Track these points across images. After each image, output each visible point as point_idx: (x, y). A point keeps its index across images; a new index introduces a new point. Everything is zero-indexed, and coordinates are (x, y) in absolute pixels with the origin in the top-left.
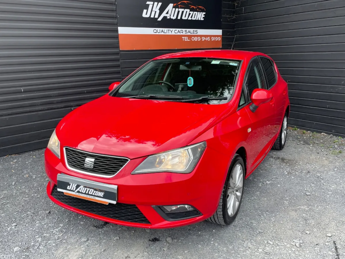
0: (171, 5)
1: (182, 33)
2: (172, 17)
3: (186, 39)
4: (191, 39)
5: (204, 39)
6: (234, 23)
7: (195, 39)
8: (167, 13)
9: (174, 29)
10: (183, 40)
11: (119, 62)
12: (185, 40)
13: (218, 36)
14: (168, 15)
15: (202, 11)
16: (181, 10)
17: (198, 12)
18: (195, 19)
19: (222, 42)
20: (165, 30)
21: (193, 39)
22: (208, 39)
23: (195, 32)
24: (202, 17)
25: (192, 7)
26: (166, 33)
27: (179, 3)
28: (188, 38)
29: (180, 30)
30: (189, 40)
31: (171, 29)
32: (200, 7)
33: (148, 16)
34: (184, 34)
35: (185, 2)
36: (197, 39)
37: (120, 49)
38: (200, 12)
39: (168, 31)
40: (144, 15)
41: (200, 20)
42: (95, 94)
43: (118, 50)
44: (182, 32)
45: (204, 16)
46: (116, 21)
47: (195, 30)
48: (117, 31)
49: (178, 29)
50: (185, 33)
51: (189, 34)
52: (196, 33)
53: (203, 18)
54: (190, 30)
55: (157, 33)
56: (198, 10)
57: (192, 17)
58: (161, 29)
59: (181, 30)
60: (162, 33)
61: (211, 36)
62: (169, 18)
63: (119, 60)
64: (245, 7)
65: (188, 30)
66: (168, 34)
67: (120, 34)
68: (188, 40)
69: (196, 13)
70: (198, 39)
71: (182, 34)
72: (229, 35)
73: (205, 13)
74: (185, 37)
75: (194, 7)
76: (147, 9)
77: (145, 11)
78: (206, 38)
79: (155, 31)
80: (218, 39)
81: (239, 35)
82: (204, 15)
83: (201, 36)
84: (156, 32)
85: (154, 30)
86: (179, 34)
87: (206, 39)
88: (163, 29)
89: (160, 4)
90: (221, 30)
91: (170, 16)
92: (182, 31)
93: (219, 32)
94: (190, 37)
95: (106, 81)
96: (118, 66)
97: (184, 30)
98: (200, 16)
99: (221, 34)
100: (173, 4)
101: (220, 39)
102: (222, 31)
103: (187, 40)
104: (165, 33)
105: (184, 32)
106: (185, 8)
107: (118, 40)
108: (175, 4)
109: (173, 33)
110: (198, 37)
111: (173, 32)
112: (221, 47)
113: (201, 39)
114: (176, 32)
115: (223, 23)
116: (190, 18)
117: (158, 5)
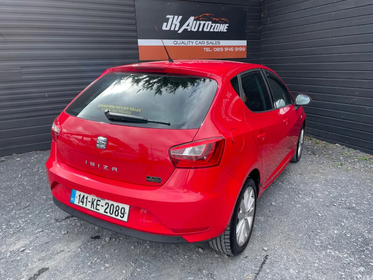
0: (192, 18)
1: (203, 44)
2: (193, 29)
3: (208, 50)
4: (213, 50)
5: (227, 49)
6: (261, 33)
7: (218, 50)
8: (188, 26)
9: (195, 41)
10: (205, 51)
12: (207, 51)
13: (242, 47)
14: (189, 28)
15: (225, 23)
16: (202, 23)
17: (220, 23)
19: (247, 53)
20: (186, 41)
21: (215, 49)
22: (231, 49)
23: (218, 43)
24: (225, 29)
25: (215, 19)
26: (186, 44)
27: (201, 16)
28: (209, 48)
29: (201, 41)
31: (192, 41)
32: (223, 19)
33: (168, 28)
34: (205, 45)
35: (207, 14)
36: (219, 49)
37: (140, 60)
39: (188, 42)
40: (164, 28)
41: (223, 32)
44: (204, 43)
45: (227, 28)
46: (136, 34)
47: (217, 41)
48: (137, 43)
49: (199, 41)
50: (207, 44)
51: (211, 45)
54: (212, 41)
55: (177, 45)
57: (214, 29)
58: (181, 41)
60: (183, 45)
61: (234, 47)
62: (190, 30)
64: (270, 18)
65: (210, 41)
66: (188, 45)
67: (140, 46)
68: (210, 51)
69: (219, 25)
70: (220, 50)
71: (203, 45)
72: (254, 46)
73: (228, 25)
74: (207, 48)
75: (217, 19)
76: (167, 22)
77: (165, 24)
78: (229, 49)
80: (242, 50)
81: (264, 45)
82: (227, 26)
83: (224, 47)
84: (176, 44)
85: (175, 42)
86: (200, 45)
87: (230, 50)
88: (184, 41)
89: (180, 17)
91: (191, 28)
92: (204, 42)
93: (244, 43)
94: (211, 47)
97: (205, 41)
98: (223, 28)
99: (246, 45)
100: (194, 17)
101: (244, 49)
102: (247, 41)
104: (185, 44)
106: (206, 21)
107: (137, 52)
108: (196, 17)
109: (194, 44)
110: (221, 48)
112: (245, 57)
113: (224, 50)
114: (198, 43)
115: (248, 34)
116: (212, 30)
117: (179, 18)
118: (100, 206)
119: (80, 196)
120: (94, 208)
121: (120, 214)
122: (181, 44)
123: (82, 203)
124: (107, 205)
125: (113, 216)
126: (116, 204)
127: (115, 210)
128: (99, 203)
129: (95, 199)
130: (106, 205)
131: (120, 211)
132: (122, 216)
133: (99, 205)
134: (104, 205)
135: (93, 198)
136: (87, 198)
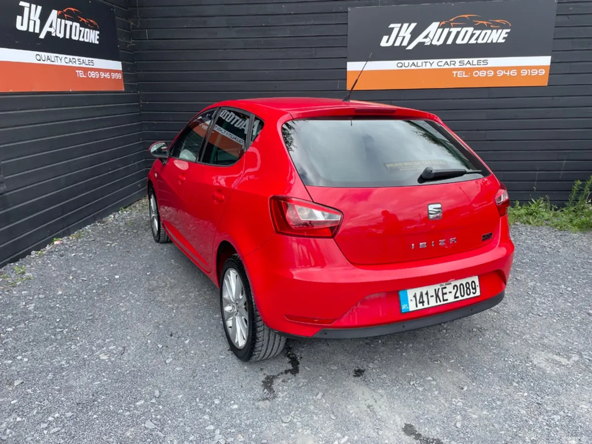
0: (54, 13)
2: (58, 35)
3: (81, 74)
4: (87, 75)
5: (103, 75)
6: (132, 52)
7: (93, 75)
8: (51, 26)
9: (64, 56)
10: (78, 76)
13: (118, 71)
14: (52, 30)
15: (95, 29)
16: (69, 23)
17: (90, 28)
18: (87, 41)
19: (124, 82)
20: (52, 56)
21: (90, 74)
22: (107, 75)
23: (91, 64)
24: (96, 39)
25: (82, 19)
26: (53, 62)
27: (65, 11)
28: (83, 72)
29: (71, 57)
31: (60, 56)
32: (91, 21)
33: (24, 28)
34: (77, 65)
35: (73, 9)
38: (93, 29)
39: (56, 58)
40: (19, 26)
41: (95, 44)
44: (75, 62)
45: (98, 37)
47: (91, 59)
49: (69, 57)
50: (79, 64)
51: (84, 66)
53: (98, 40)
54: (84, 58)
55: (42, 62)
56: (89, 25)
57: (83, 37)
58: (47, 54)
59: (73, 59)
60: (49, 62)
61: (110, 71)
62: (54, 35)
64: (150, 30)
65: (82, 58)
66: (56, 63)
69: (88, 30)
70: (96, 76)
71: (74, 65)
72: (130, 71)
73: (98, 32)
74: (80, 72)
75: (85, 20)
76: (22, 15)
77: (19, 18)
78: (105, 74)
79: (38, 57)
80: (119, 77)
81: (143, 71)
82: (98, 35)
83: (99, 70)
84: (40, 60)
85: (38, 56)
86: (70, 64)
87: (105, 76)
88: (49, 54)
89: (39, 8)
90: (120, 62)
91: (56, 31)
92: (74, 60)
93: (117, 65)
94: (86, 70)
97: (77, 58)
98: (92, 37)
99: (121, 69)
100: (56, 11)
101: (121, 76)
102: (122, 64)
103: (82, 75)
105: (77, 62)
106: (73, 21)
109: (63, 64)
110: (96, 72)
111: (63, 60)
112: (123, 90)
113: (100, 76)
114: (67, 60)
115: (120, 51)
116: (81, 39)
117: (37, 10)
118: (448, 293)
119: (415, 296)
120: (440, 301)
121: (472, 291)
122: (47, 61)
123: (421, 304)
124: (456, 288)
125: (466, 297)
126: (464, 281)
127: (465, 289)
128: (445, 291)
129: (439, 289)
130: (454, 289)
131: (471, 288)
132: (474, 291)
133: (446, 294)
134: (451, 290)
135: (435, 290)
136: (427, 294)
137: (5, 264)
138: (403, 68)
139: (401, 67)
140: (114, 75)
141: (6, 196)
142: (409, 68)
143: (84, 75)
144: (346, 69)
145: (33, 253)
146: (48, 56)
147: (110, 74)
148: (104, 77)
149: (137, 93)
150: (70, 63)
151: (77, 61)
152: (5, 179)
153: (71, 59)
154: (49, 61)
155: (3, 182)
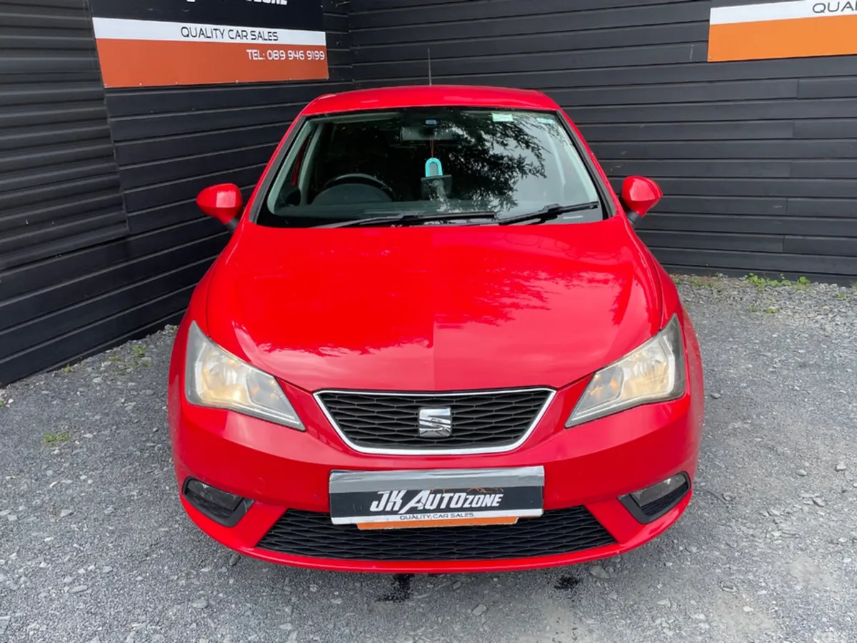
1: (245, 38)
3: (254, 55)
4: (266, 56)
5: (292, 56)
6: (346, 14)
7: (274, 55)
9: (228, 28)
10: (250, 58)
11: (107, 124)
12: (255, 59)
13: (318, 48)
18: (268, 1)
19: (329, 65)
20: (208, 27)
21: (270, 55)
22: (301, 55)
23: (273, 38)
26: (210, 37)
28: (258, 51)
29: (240, 29)
30: (262, 59)
31: (221, 27)
34: (250, 41)
36: (277, 55)
39: (214, 31)
41: (280, 5)
42: (54, 226)
43: (102, 89)
44: (246, 36)
47: (273, 30)
48: (90, 30)
49: (235, 28)
50: (252, 39)
51: (260, 41)
52: (275, 40)
54: (261, 30)
55: (190, 39)
58: (199, 26)
59: (243, 31)
60: (202, 39)
61: (305, 48)
63: (105, 118)
65: (257, 30)
66: (213, 40)
67: (98, 39)
70: (280, 57)
71: (244, 41)
72: (339, 46)
74: (253, 51)
78: (295, 54)
79: (185, 32)
81: (361, 45)
83: (286, 48)
84: (188, 36)
85: (184, 30)
86: (238, 40)
87: (297, 56)
88: (204, 26)
90: (324, 33)
92: (244, 34)
93: (318, 38)
94: (263, 48)
95: (80, 183)
96: (104, 137)
97: (249, 29)
99: (325, 44)
101: (323, 56)
102: (327, 35)
103: (256, 57)
104: (208, 37)
105: (250, 37)
107: (95, 59)
109: (226, 40)
110: (281, 51)
111: (226, 34)
112: (327, 78)
113: (287, 57)
114: (233, 34)
115: (325, 14)
122: (199, 36)
137: (124, 341)
138: (827, 14)
139: (822, 11)
140: (310, 54)
141: (129, 242)
142: (839, 13)
143: (261, 57)
144: (708, 21)
145: (167, 327)
146: (201, 30)
147: (305, 53)
148: (295, 58)
149: (351, 81)
150: (238, 38)
151: (249, 34)
152: (129, 218)
153: (240, 32)
154: (202, 36)
155: (125, 222)
